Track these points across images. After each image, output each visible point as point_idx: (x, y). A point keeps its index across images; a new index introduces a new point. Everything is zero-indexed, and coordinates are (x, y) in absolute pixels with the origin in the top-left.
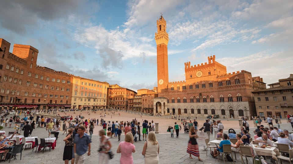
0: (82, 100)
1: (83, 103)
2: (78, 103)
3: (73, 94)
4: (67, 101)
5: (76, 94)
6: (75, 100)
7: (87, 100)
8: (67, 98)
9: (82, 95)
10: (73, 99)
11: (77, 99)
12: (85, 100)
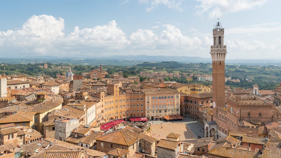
0: (153, 112)
1: (154, 115)
2: (151, 114)
3: (146, 108)
4: (142, 114)
5: (148, 108)
6: (148, 112)
7: (158, 112)
8: (142, 111)
9: (153, 108)
10: (146, 112)
11: (150, 112)
12: (157, 112)
